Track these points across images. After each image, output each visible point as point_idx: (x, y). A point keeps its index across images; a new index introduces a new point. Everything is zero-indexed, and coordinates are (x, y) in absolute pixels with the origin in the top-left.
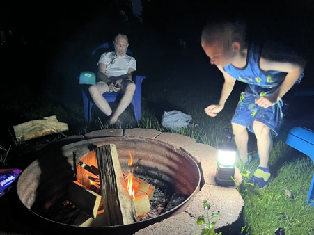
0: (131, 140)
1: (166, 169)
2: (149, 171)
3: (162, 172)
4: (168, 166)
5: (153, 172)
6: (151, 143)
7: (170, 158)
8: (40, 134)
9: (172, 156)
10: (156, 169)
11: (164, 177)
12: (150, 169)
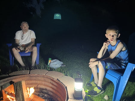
0: (33, 76)
1: (51, 89)
2: (42, 90)
3: (49, 91)
4: (52, 88)
5: (44, 91)
6: (44, 77)
7: (52, 84)
9: (53, 83)
10: (46, 89)
11: (50, 93)
12: (43, 89)
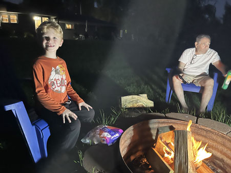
0: (203, 129)
5: (218, 162)
6: (223, 137)
8: (136, 106)
10: (222, 160)
